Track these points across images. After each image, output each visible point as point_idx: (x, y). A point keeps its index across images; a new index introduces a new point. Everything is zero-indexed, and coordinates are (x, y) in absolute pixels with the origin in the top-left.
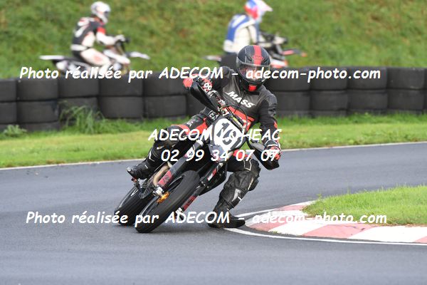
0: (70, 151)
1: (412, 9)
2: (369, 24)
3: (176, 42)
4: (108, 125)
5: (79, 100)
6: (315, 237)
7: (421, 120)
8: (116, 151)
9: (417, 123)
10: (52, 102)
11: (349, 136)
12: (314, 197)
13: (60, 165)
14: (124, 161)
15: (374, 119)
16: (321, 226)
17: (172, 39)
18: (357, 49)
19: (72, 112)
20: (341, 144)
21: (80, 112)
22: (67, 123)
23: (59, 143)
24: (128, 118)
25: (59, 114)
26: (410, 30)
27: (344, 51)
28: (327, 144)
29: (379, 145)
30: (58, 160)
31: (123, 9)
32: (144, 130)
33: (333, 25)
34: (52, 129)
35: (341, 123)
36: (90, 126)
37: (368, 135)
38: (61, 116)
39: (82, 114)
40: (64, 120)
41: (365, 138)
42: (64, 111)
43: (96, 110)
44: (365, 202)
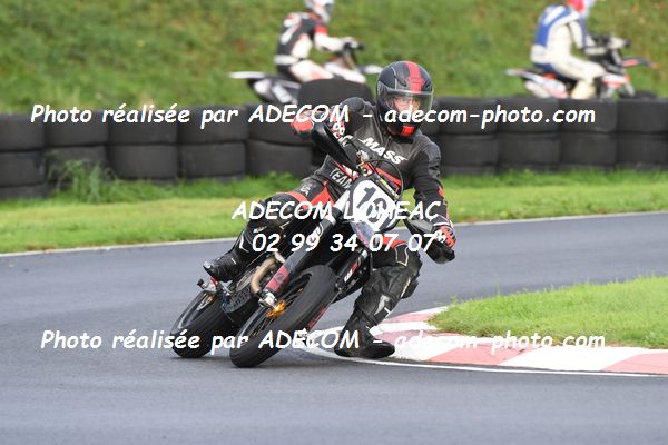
0: (63, 230)
3: (229, 60)
4: (121, 189)
5: (76, 150)
6: (448, 364)
8: (136, 229)
10: (35, 154)
11: (500, 205)
12: (446, 301)
13: (47, 251)
14: (148, 245)
15: (539, 179)
17: (223, 55)
19: (66, 169)
20: (487, 218)
21: (79, 167)
22: (59, 185)
23: (45, 217)
24: (154, 178)
25: (47, 171)
27: (491, 73)
28: (466, 218)
29: (546, 219)
30: (44, 244)
32: (179, 196)
33: (474, 33)
34: (35, 196)
35: (487, 186)
36: (95, 190)
37: (529, 204)
38: (50, 175)
39: (81, 171)
40: (54, 181)
41: (525, 209)
42: (53, 167)
43: (104, 166)
44: (525, 308)
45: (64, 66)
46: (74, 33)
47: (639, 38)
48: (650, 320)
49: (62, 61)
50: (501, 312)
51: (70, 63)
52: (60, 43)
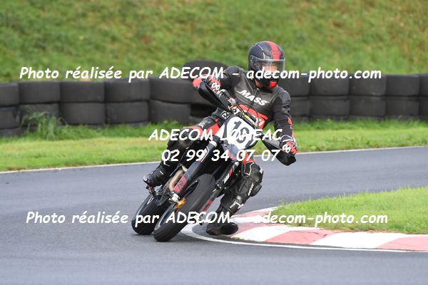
0: (31, 157)
1: (373, 16)
2: (331, 31)
3: (138, 49)
4: (69, 131)
5: (40, 106)
7: (382, 126)
8: (78, 157)
9: (379, 129)
10: (13, 108)
11: (311, 142)
12: (276, 203)
13: (21, 171)
14: (86, 167)
15: (336, 125)
16: (284, 232)
17: (134, 45)
18: (319, 55)
21: (42, 117)
22: (28, 128)
23: (20, 149)
24: (90, 124)
25: (21, 120)
26: (372, 36)
27: (306, 58)
30: (19, 166)
31: (84, 15)
32: (106, 136)
33: (295, 32)
34: (13, 136)
35: (303, 130)
36: (51, 132)
37: (330, 141)
38: (23, 122)
39: (43, 120)
40: (25, 126)
41: (327, 144)
42: (25, 117)
43: (58, 116)
44: (327, 208)
45: (32, 52)
46: (39, 31)
47: (400, 35)
48: (407, 216)
49: (31, 49)
50: (312, 210)
51: (36, 50)
52: (30, 37)
